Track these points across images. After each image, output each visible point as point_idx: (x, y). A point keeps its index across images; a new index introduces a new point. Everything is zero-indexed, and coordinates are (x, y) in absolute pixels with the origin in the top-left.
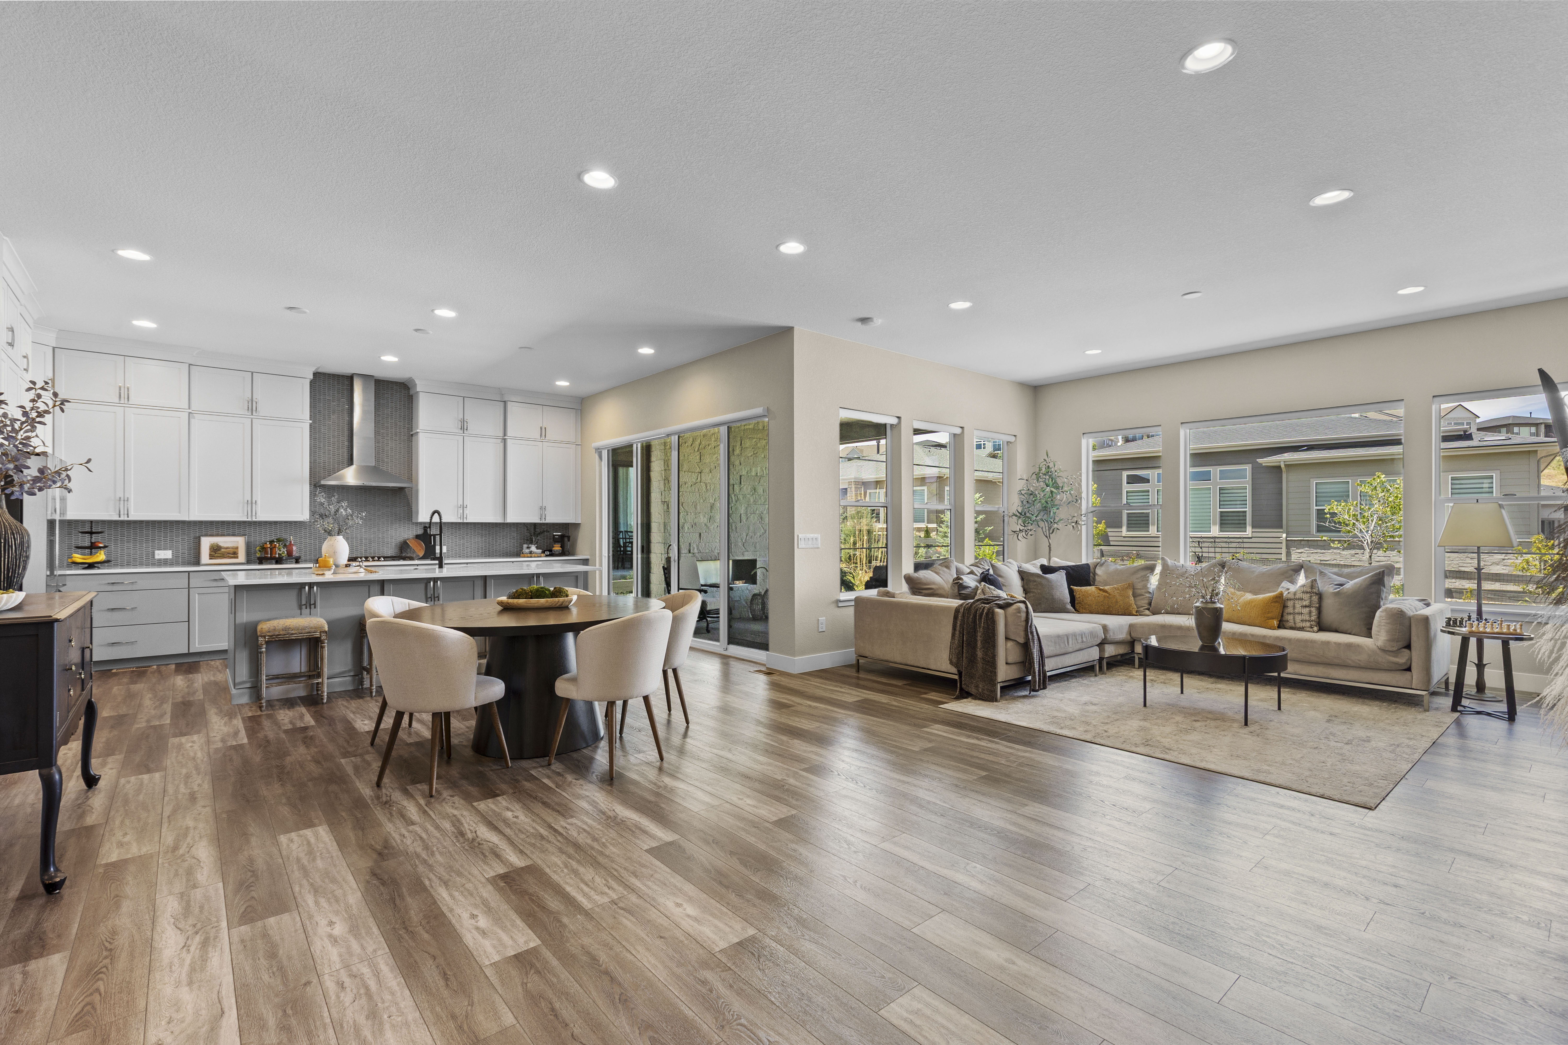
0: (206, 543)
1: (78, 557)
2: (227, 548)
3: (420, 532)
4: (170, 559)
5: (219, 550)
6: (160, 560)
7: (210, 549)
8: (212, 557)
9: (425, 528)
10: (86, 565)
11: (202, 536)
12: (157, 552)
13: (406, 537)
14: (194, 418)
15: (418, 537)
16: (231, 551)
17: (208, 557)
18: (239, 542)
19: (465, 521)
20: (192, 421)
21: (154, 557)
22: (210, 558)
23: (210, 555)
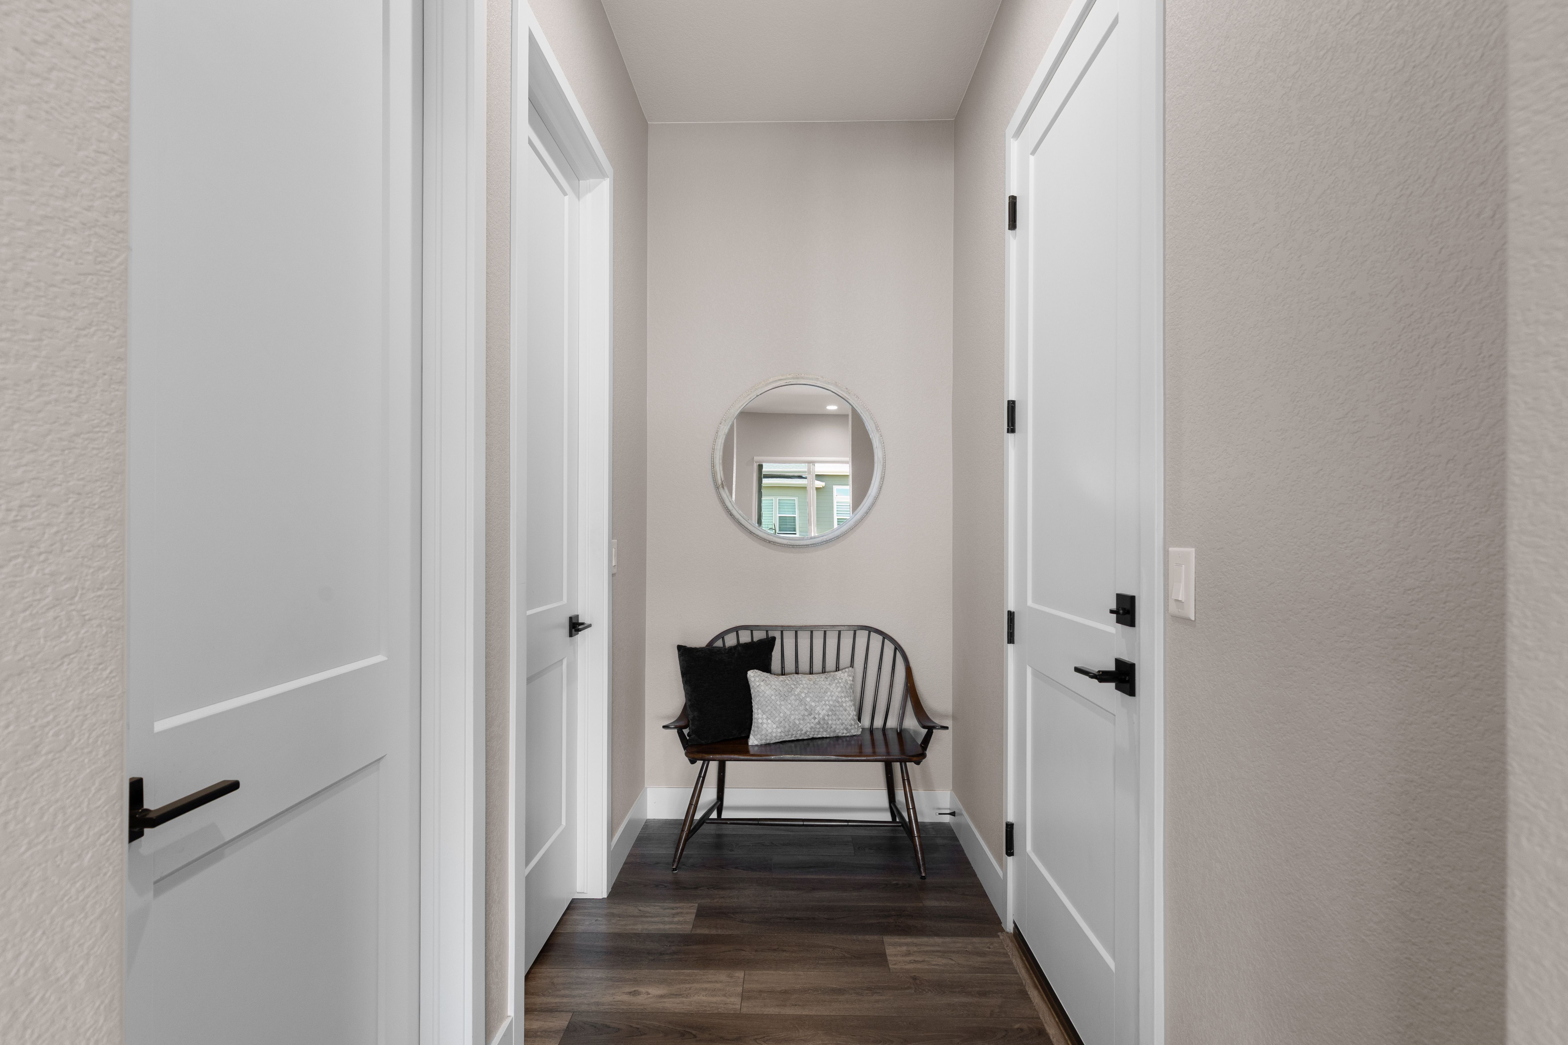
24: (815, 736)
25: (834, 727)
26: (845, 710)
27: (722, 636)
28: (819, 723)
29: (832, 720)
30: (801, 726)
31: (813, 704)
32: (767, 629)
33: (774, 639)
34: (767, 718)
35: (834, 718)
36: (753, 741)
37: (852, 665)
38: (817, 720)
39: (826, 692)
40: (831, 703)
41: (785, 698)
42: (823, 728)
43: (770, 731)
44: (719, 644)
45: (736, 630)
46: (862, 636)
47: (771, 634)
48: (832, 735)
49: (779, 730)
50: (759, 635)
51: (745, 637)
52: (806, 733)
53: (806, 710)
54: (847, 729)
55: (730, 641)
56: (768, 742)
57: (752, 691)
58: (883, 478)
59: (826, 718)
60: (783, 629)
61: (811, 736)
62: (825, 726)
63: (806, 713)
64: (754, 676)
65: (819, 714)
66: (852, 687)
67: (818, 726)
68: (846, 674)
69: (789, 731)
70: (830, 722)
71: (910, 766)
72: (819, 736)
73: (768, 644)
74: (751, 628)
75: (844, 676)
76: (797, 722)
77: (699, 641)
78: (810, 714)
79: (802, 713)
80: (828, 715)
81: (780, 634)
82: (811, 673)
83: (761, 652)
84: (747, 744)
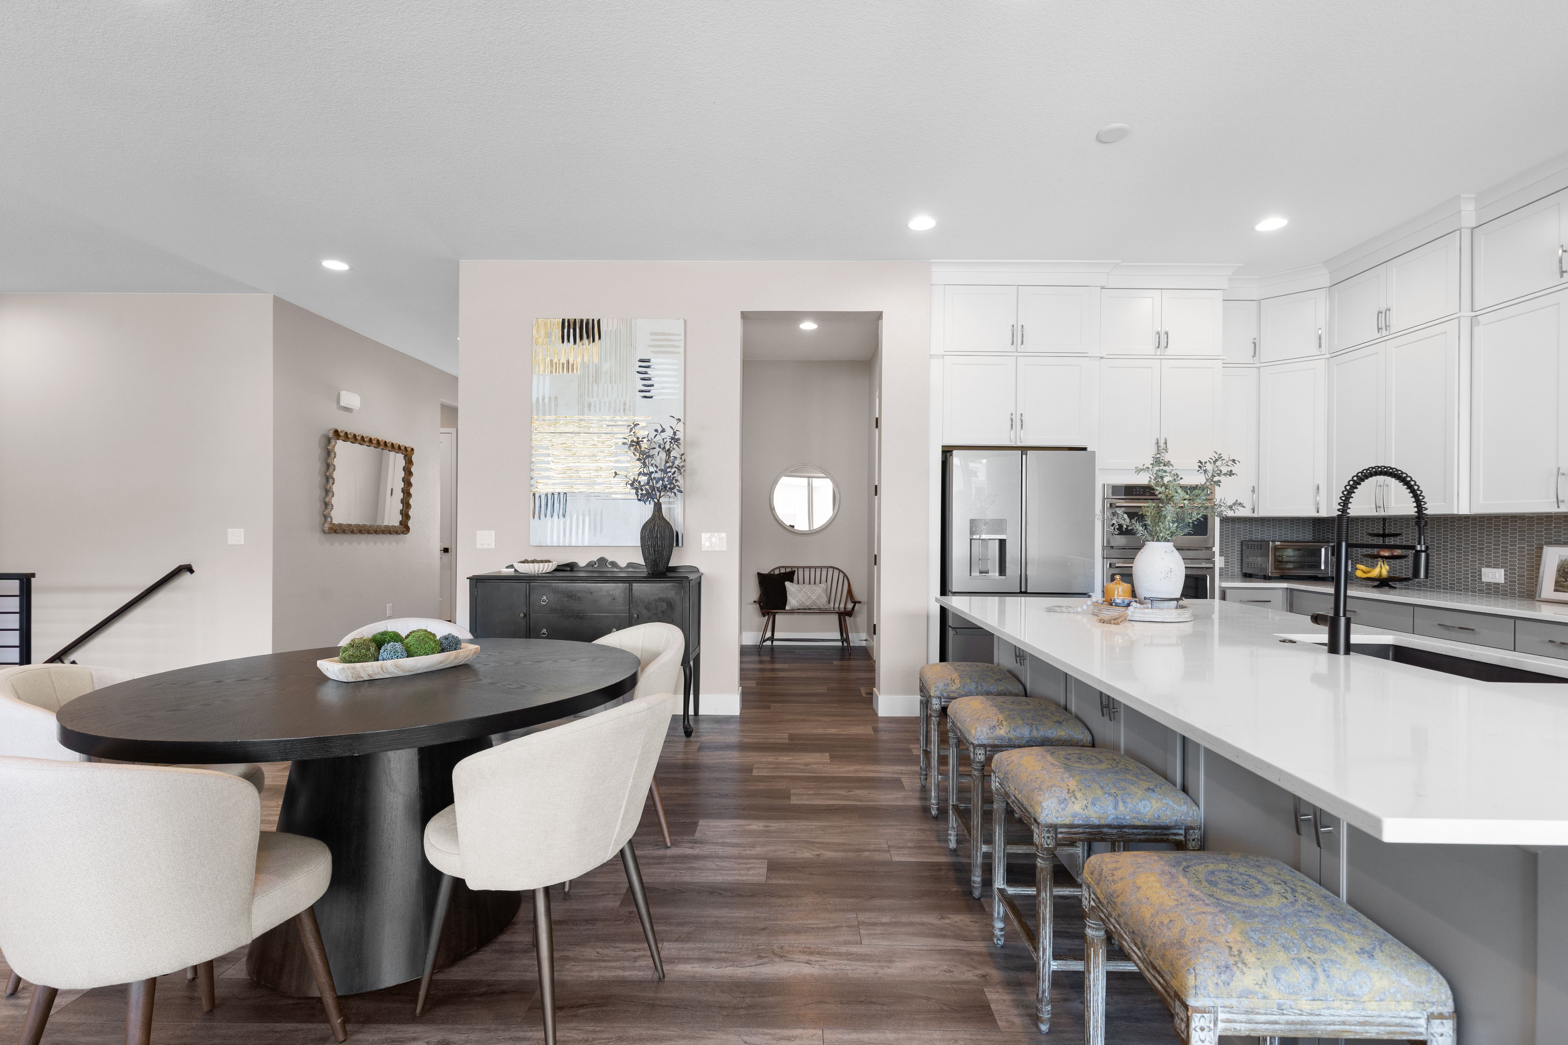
0: (1554, 555)
1: (1364, 571)
4: (1502, 585)
6: (1488, 584)
7: (1558, 571)
8: (1558, 586)
10: (1376, 583)
11: (1550, 544)
12: (1484, 570)
14: (1477, 325)
17: (1553, 588)
20: (1475, 328)
21: (1481, 579)
22: (1555, 590)
23: (1557, 582)
24: (812, 608)
25: (819, 604)
26: (823, 598)
27: (773, 570)
30: (807, 603)
31: (811, 595)
32: (792, 567)
33: (795, 571)
34: (793, 599)
35: (819, 600)
36: (787, 608)
37: (826, 582)
38: (813, 601)
39: (815, 591)
40: (818, 595)
41: (800, 592)
42: (815, 604)
43: (794, 604)
44: (773, 573)
45: (779, 568)
46: (831, 571)
47: (793, 569)
48: (819, 608)
49: (798, 604)
50: (788, 570)
51: (783, 571)
52: (808, 606)
53: (809, 597)
54: (824, 605)
55: (777, 572)
56: (793, 608)
57: (787, 590)
58: (839, 506)
59: (816, 600)
60: (798, 568)
61: (810, 608)
64: (787, 584)
65: (814, 599)
66: (826, 590)
67: (813, 603)
69: (802, 604)
70: (818, 602)
71: (848, 619)
73: (793, 573)
74: (785, 567)
75: (823, 585)
76: (806, 601)
77: (765, 571)
78: (811, 599)
79: (806, 598)
81: (796, 569)
82: (810, 584)
83: (789, 576)
84: (785, 609)
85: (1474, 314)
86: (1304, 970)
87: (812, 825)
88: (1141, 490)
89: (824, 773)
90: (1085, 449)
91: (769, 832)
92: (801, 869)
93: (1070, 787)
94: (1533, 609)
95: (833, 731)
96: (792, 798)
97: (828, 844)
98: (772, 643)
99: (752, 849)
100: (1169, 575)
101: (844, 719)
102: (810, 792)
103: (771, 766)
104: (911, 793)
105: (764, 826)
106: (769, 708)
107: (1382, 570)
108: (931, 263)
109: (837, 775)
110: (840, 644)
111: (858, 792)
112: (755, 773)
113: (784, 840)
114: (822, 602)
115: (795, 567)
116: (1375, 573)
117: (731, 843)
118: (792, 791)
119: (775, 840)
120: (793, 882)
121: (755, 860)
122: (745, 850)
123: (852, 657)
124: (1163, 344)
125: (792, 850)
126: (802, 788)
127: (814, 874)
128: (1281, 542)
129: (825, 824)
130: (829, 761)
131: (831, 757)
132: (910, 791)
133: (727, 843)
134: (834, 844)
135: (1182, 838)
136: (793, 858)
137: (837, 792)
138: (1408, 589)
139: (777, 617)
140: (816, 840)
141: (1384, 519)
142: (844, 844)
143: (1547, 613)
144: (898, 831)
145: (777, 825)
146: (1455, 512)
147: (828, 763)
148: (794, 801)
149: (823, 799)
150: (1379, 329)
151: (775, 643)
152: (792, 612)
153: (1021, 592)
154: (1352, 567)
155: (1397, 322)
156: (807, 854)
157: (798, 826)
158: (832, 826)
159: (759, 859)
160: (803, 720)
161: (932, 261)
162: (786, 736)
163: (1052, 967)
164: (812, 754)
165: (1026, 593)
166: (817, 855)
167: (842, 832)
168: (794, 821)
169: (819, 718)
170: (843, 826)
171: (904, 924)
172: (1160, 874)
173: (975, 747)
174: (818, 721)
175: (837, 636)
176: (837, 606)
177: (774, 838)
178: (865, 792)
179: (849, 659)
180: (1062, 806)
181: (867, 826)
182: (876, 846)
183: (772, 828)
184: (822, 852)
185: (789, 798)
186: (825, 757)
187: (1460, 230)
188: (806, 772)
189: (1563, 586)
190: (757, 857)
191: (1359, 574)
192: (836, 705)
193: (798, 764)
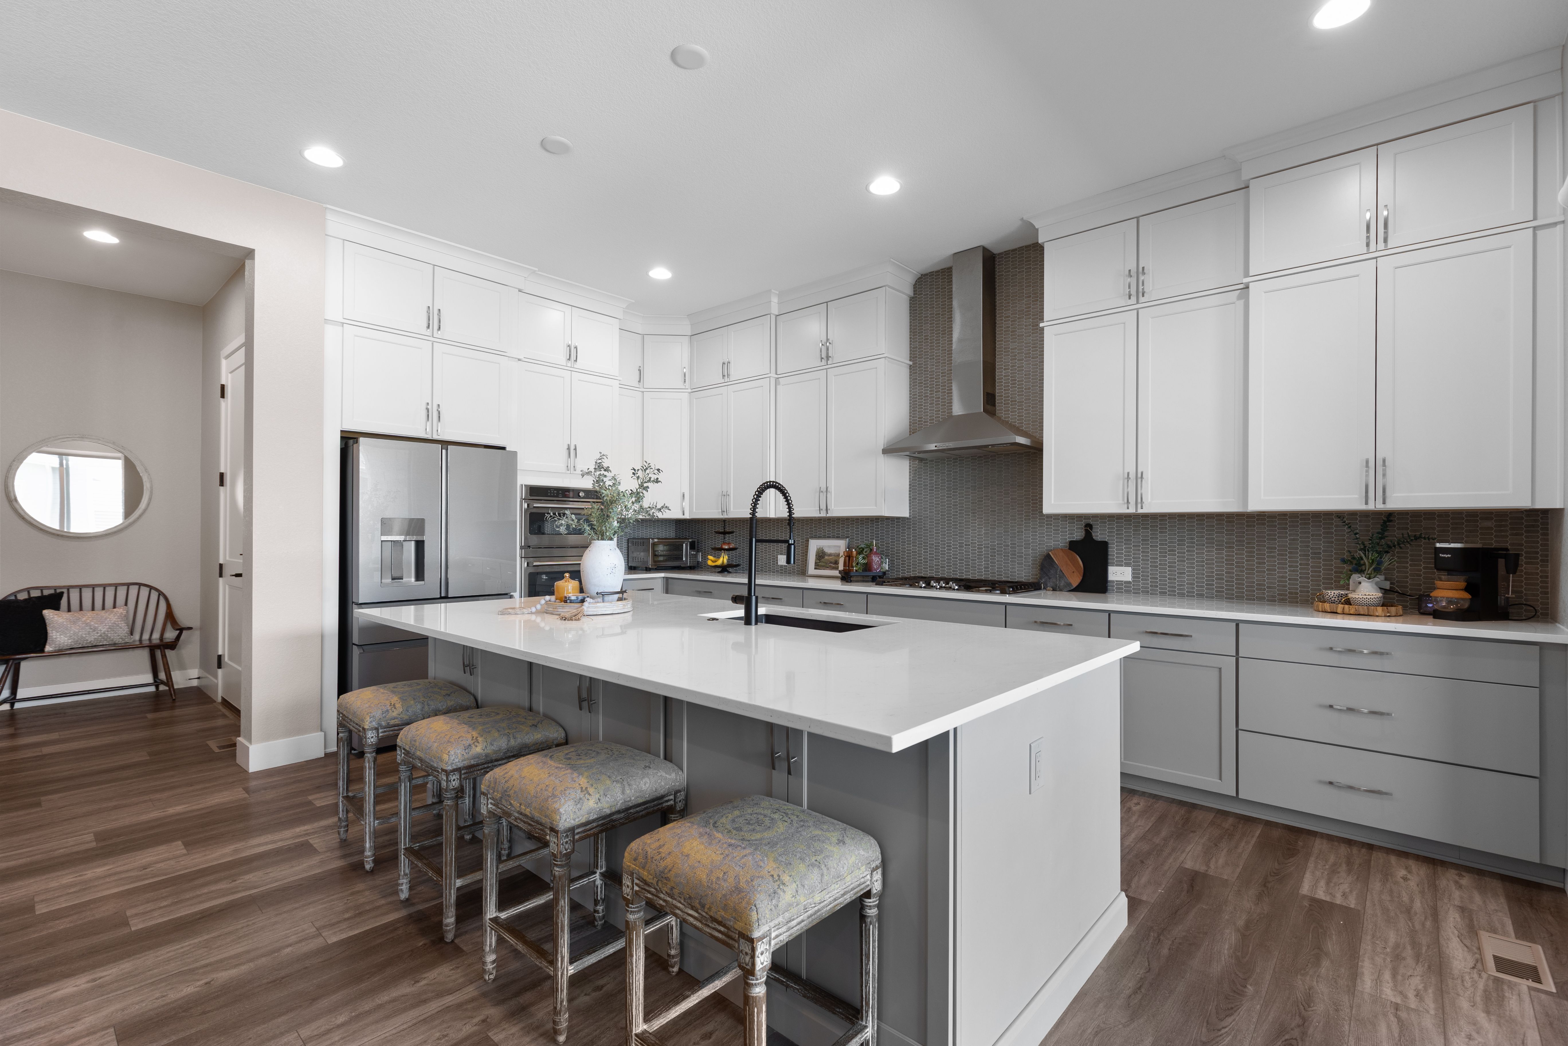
0: (814, 545)
1: (711, 560)
2: (830, 555)
3: (1078, 535)
4: (786, 567)
5: (823, 557)
6: (780, 567)
7: (816, 555)
8: (817, 566)
9: (1088, 527)
10: (720, 569)
11: (812, 538)
13: (1052, 544)
14: (779, 384)
15: (1073, 546)
16: (832, 558)
17: (814, 567)
18: (836, 546)
19: (1140, 511)
20: (778, 387)
21: (777, 563)
22: (815, 569)
23: (815, 563)
24: (98, 644)
25: (112, 637)
26: (121, 628)
27: (15, 594)
28: (101, 636)
29: (111, 634)
30: (87, 638)
31: (96, 625)
32: (55, 588)
33: (62, 593)
34: (61, 635)
35: (112, 632)
36: (48, 648)
37: (126, 604)
38: (99, 634)
39: (106, 619)
40: (110, 624)
41: (73, 623)
42: (104, 638)
43: (62, 642)
44: (13, 598)
45: (28, 590)
46: (132, 589)
47: (58, 591)
48: (110, 642)
49: (70, 641)
50: (45, 592)
51: (35, 594)
52: (90, 642)
53: (91, 629)
54: (122, 639)
55: (22, 596)
56: (61, 648)
57: (47, 621)
58: (150, 499)
59: (106, 633)
60: (69, 588)
61: (94, 644)
62: (106, 637)
63: (91, 630)
64: (48, 613)
65: (101, 631)
66: (126, 616)
67: (100, 638)
68: (121, 610)
69: (77, 641)
70: (109, 635)
71: (168, 653)
72: (101, 644)
73: (56, 596)
74: (41, 589)
75: (120, 610)
76: (84, 636)
78: (94, 631)
79: (88, 630)
80: (108, 631)
81: (65, 591)
82: (93, 609)
83: (53, 600)
84: (42, 651)
85: (777, 376)
86: (816, 871)
87: (182, 948)
88: (555, 492)
89: (180, 870)
90: (504, 448)
91: (100, 986)
92: (184, 1014)
93: (582, 786)
94: (805, 581)
95: (179, 809)
96: (131, 923)
97: (221, 961)
98: (12, 705)
99: (74, 1025)
100: (614, 571)
101: (191, 788)
102: (165, 903)
103: (73, 890)
104: (329, 854)
105: (88, 982)
106: (38, 804)
107: (723, 559)
108: (326, 208)
109: (205, 866)
110: (152, 689)
111: (247, 877)
112: (41, 909)
113: (137, 986)
114: (121, 633)
115: (64, 587)
116: (719, 562)
117: (25, 1033)
118: (129, 913)
119: (119, 992)
120: (174, 1038)
121: (87, 1039)
122: (61, 1031)
123: (177, 704)
124: (573, 357)
125: (158, 995)
126: (148, 902)
127: (209, 1011)
128: (658, 539)
129: (206, 937)
130: (185, 851)
131: (186, 845)
132: (327, 852)
133: (14, 1036)
134: (230, 958)
135: (672, 802)
136: (163, 1006)
137: (213, 888)
138: (737, 573)
139: (24, 665)
140: (197, 965)
141: (724, 521)
142: (248, 952)
143: (812, 583)
144: (324, 906)
145: (114, 970)
146: (768, 516)
147: (185, 855)
148: (137, 925)
149: (192, 905)
150: (724, 376)
151: (17, 706)
152: (60, 653)
153: (441, 598)
154: (702, 558)
155: (736, 373)
156: (188, 989)
157: (157, 957)
158: (219, 936)
159: (94, 1033)
160: (116, 808)
161: (328, 206)
162: (91, 837)
163: (569, 972)
164: (150, 850)
165: (446, 597)
166: (206, 984)
167: (240, 938)
168: (147, 953)
169: (146, 798)
170: (237, 930)
171: (368, 1013)
172: (700, 837)
173: (447, 773)
174: (145, 801)
175: (148, 678)
176: (146, 636)
177: (116, 990)
178: (260, 873)
179: (172, 708)
180: (579, 806)
181: (277, 915)
182: (299, 935)
183: (107, 978)
184: (214, 976)
185: (126, 924)
186: (178, 847)
187: (770, 314)
188: (147, 879)
189: (818, 565)
190: (91, 1032)
191: (710, 563)
192: (172, 773)
193: (127, 871)
